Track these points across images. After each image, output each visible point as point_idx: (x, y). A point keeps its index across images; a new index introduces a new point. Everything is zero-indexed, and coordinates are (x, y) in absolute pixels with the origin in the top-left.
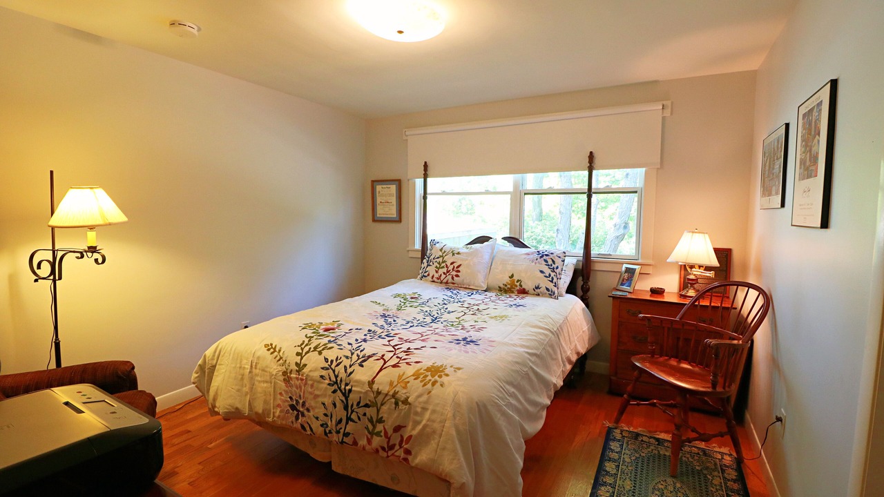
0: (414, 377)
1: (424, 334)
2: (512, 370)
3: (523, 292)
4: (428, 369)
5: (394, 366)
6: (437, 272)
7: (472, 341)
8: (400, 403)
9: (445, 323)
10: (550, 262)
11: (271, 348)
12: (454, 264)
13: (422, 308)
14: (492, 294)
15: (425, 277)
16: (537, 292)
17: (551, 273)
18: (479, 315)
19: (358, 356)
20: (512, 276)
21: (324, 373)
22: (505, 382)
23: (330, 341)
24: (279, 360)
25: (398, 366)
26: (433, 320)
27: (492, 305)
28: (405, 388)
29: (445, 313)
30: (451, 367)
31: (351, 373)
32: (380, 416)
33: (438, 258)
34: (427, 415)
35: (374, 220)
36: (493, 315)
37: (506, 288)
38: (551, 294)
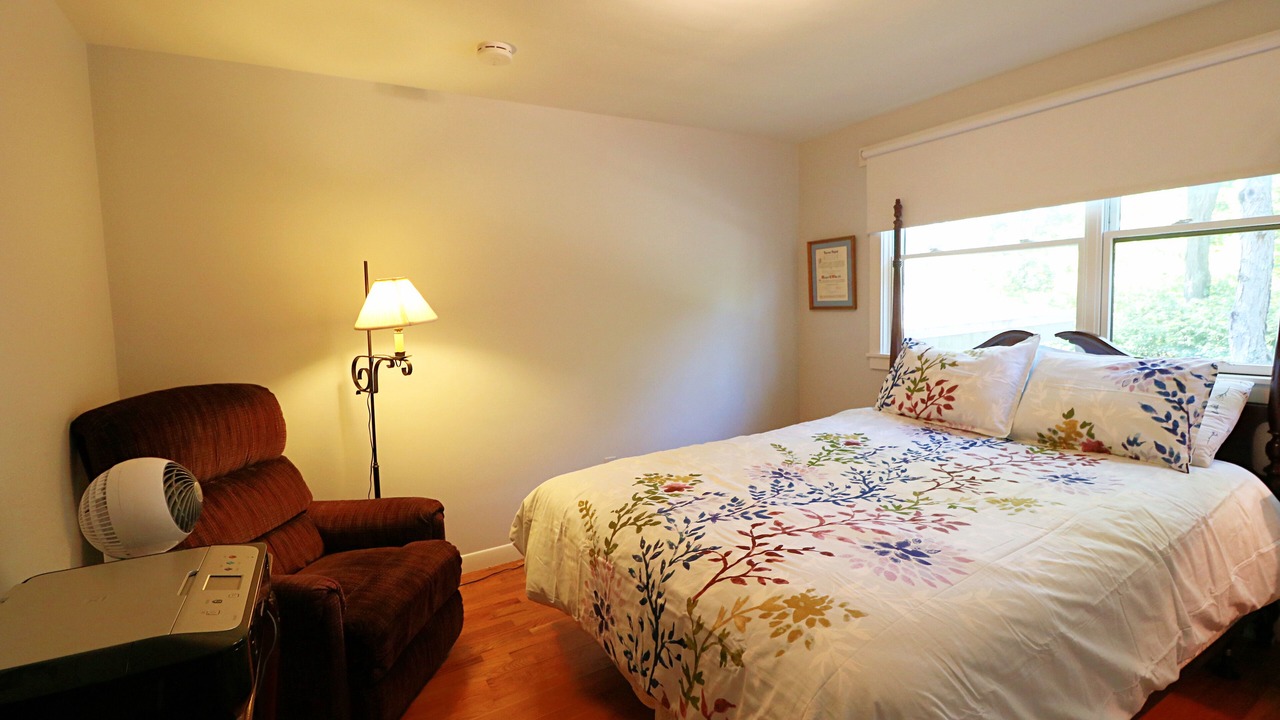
0: (762, 612)
1: (828, 520)
2: (1000, 640)
3: (1097, 448)
4: (792, 602)
5: (737, 580)
6: (909, 397)
7: (916, 553)
8: (729, 658)
9: (884, 502)
10: (1171, 387)
11: (585, 508)
12: (943, 385)
13: (855, 466)
14: (1019, 450)
15: (888, 405)
16: (1131, 450)
17: (1173, 412)
18: (967, 493)
19: (688, 546)
20: (1071, 413)
21: (635, 565)
22: (966, 662)
23: (660, 512)
24: (588, 530)
25: (743, 582)
26: (864, 493)
27: (1008, 472)
28: (741, 629)
29: (897, 481)
30: (842, 606)
31: (668, 576)
32: (699, 671)
33: (913, 372)
34: (768, 700)
35: (813, 308)
36: (1000, 495)
37: (1056, 437)
38: (1171, 460)
